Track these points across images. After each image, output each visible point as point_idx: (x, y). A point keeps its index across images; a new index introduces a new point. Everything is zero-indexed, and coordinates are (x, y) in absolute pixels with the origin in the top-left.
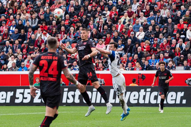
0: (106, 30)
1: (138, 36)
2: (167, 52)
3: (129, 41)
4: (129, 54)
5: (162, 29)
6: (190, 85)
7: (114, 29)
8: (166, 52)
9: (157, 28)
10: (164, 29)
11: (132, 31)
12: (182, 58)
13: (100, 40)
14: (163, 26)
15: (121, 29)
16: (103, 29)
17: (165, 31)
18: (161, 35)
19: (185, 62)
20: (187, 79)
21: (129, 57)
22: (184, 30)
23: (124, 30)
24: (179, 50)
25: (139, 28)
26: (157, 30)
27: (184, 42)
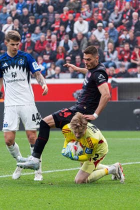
1: (5, 31)
2: (48, 52)
5: (39, 21)
8: (46, 54)
9: (32, 19)
10: (42, 21)
12: (67, 62)
14: (40, 16)
17: (43, 24)
18: (38, 28)
20: (75, 92)
22: (69, 22)
24: (62, 49)
25: (6, 19)
26: (32, 21)
27: (71, 39)
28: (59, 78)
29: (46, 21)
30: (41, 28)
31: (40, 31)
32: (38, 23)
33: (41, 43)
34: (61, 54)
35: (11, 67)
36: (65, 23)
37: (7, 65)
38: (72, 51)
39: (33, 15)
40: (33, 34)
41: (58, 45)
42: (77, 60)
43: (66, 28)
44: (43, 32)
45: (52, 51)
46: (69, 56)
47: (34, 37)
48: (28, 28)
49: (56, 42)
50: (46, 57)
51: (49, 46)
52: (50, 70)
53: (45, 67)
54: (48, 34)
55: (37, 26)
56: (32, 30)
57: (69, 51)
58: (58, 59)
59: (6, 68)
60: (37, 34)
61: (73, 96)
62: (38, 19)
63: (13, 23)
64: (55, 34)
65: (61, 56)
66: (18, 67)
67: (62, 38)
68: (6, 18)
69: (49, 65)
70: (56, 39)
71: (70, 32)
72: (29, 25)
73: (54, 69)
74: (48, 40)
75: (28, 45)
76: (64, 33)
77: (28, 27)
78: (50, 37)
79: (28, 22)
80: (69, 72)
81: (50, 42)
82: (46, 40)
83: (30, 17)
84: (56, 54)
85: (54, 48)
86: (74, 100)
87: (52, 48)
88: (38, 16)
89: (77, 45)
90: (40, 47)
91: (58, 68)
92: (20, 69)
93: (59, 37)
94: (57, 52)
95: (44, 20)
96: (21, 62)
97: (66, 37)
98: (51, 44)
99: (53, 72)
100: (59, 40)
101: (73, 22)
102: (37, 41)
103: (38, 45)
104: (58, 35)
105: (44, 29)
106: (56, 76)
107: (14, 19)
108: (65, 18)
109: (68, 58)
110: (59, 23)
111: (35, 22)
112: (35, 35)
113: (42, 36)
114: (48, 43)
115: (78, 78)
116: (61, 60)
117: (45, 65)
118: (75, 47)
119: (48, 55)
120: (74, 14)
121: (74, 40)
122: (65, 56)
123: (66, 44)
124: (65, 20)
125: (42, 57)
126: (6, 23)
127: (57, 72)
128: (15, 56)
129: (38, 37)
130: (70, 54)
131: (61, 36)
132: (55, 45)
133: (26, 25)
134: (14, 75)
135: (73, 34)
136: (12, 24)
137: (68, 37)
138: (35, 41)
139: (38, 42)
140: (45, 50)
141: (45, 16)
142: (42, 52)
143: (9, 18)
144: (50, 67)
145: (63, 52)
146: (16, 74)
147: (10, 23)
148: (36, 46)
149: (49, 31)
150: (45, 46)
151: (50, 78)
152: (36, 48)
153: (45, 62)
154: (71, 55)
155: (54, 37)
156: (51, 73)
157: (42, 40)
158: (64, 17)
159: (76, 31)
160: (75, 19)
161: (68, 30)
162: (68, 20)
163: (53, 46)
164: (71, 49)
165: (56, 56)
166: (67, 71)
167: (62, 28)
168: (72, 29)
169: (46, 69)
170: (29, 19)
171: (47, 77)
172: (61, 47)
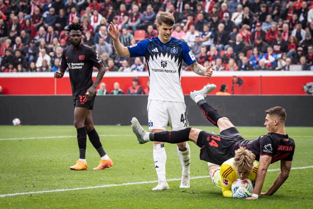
0: (188, 10)
1: (235, 19)
2: (279, 43)
3: (221, 26)
4: (220, 46)
5: (271, 9)
6: (309, 93)
7: (199, 8)
8: (277, 44)
9: (264, 7)
10: (274, 9)
11: (226, 11)
12: (299, 53)
13: (178, 26)
14: (273, 4)
15: (210, 9)
16: (183, 9)
17: (275, 12)
18: (269, 17)
19: (303, 59)
20: (305, 85)
21: (220, 51)
22: (303, 10)
23: (214, 10)
24: (294, 39)
25: (236, 8)
26: (263, 9)
27: (304, 28)
28: (289, 70)
29: (278, 9)
30: (273, 17)
31: (271, 20)
32: (270, 12)
33: (271, 32)
34: (292, 44)
35: (162, 55)
36: (298, 12)
37: (157, 51)
38: (304, 41)
39: (265, 3)
40: (264, 24)
41: (290, 34)
42: (309, 51)
43: (299, 17)
44: (275, 21)
45: (283, 41)
46: (301, 46)
47: (265, 26)
48: (258, 17)
49: (288, 31)
50: (277, 48)
51: (280, 36)
52: (280, 62)
53: (276, 58)
54: (280, 23)
55: (269, 14)
56: (262, 19)
57: (301, 42)
58: (290, 49)
59: (156, 54)
60: (268, 23)
61: (303, 89)
62: (270, 6)
63: (244, 11)
64: (287, 23)
65: (293, 47)
66: (170, 56)
67: (294, 28)
68: (235, 6)
69: (279, 56)
70: (288, 28)
71: (303, 21)
72: (261, 13)
73: (285, 60)
74: (279, 29)
75: (258, 35)
76: (297, 22)
77: (259, 15)
78: (281, 27)
79: (260, 10)
80: (300, 64)
81: (282, 31)
82: (277, 29)
83: (261, 5)
84: (287, 44)
85: (286, 38)
86: (304, 93)
87: (284, 38)
88: (271, 4)
89: (310, 35)
90: (271, 36)
91: (289, 60)
92: (172, 58)
93: (291, 27)
94: (288, 42)
95: (276, 8)
96: (174, 50)
97: (298, 26)
98: (283, 34)
99: (284, 63)
100: (291, 30)
101: (307, 10)
102: (268, 30)
103: (269, 35)
104: (291, 25)
105: (276, 17)
106: (287, 68)
107: (244, 7)
108: (299, 6)
109: (300, 48)
110: (292, 12)
111: (267, 10)
112: (267, 24)
113: (273, 25)
114: (279, 33)
115: (310, 70)
116: (292, 50)
117: (275, 55)
118: (308, 36)
119: (279, 45)
120: (309, 2)
121: (307, 29)
122: (298, 46)
123: (298, 34)
124: (299, 8)
125: (273, 47)
126: (237, 11)
127: (288, 64)
128: (167, 43)
129: (269, 26)
130: (302, 44)
131: (294, 25)
132: (287, 34)
133: (257, 13)
134: (164, 64)
135: (307, 23)
136: (242, 13)
137: (301, 26)
138: (266, 31)
139: (269, 32)
140: (275, 40)
141: (277, 3)
142: (272, 43)
143: (240, 6)
144: (282, 58)
145: (295, 42)
146: (166, 63)
147: (240, 12)
148: (267, 36)
149: (280, 20)
150: (276, 36)
151: (280, 70)
152: (267, 38)
153: (276, 52)
154: (303, 46)
155: (286, 26)
156: (281, 64)
157: (273, 29)
158: (297, 5)
159: (309, 20)
160: (309, 8)
161: (302, 18)
162: (301, 8)
163: (284, 35)
164: (304, 39)
165: (287, 46)
166: (298, 63)
167: (295, 17)
168: (306, 17)
169: (276, 61)
170: (260, 7)
171: (277, 69)
172: (293, 37)
